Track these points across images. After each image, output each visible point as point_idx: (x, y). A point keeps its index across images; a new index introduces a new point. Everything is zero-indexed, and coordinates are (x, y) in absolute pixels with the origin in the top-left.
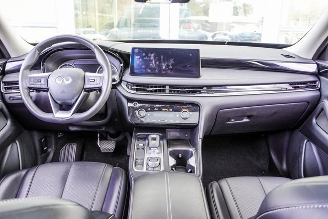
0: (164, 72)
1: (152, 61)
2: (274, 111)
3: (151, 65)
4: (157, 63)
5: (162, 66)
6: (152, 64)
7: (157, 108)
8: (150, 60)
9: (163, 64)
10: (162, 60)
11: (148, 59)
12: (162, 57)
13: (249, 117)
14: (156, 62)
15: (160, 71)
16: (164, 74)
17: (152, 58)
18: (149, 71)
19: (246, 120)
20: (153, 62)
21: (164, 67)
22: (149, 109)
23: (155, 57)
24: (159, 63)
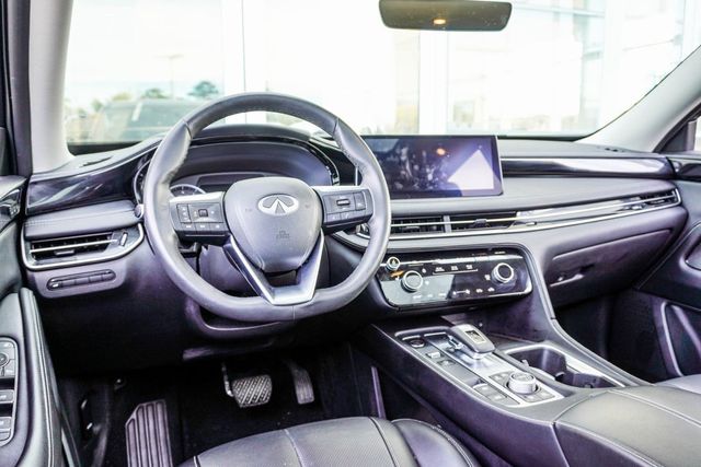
0: (431, 188)
1: (404, 163)
2: (625, 251)
3: (403, 172)
4: (416, 167)
5: (426, 174)
6: (406, 170)
7: (439, 265)
8: (402, 163)
9: (428, 170)
10: (425, 161)
11: (396, 159)
12: (424, 154)
13: (583, 270)
14: (412, 166)
15: (423, 186)
16: (431, 191)
17: (403, 158)
18: (400, 186)
19: (578, 277)
20: (408, 167)
21: (430, 177)
22: (424, 271)
23: (410, 155)
24: (421, 167)
